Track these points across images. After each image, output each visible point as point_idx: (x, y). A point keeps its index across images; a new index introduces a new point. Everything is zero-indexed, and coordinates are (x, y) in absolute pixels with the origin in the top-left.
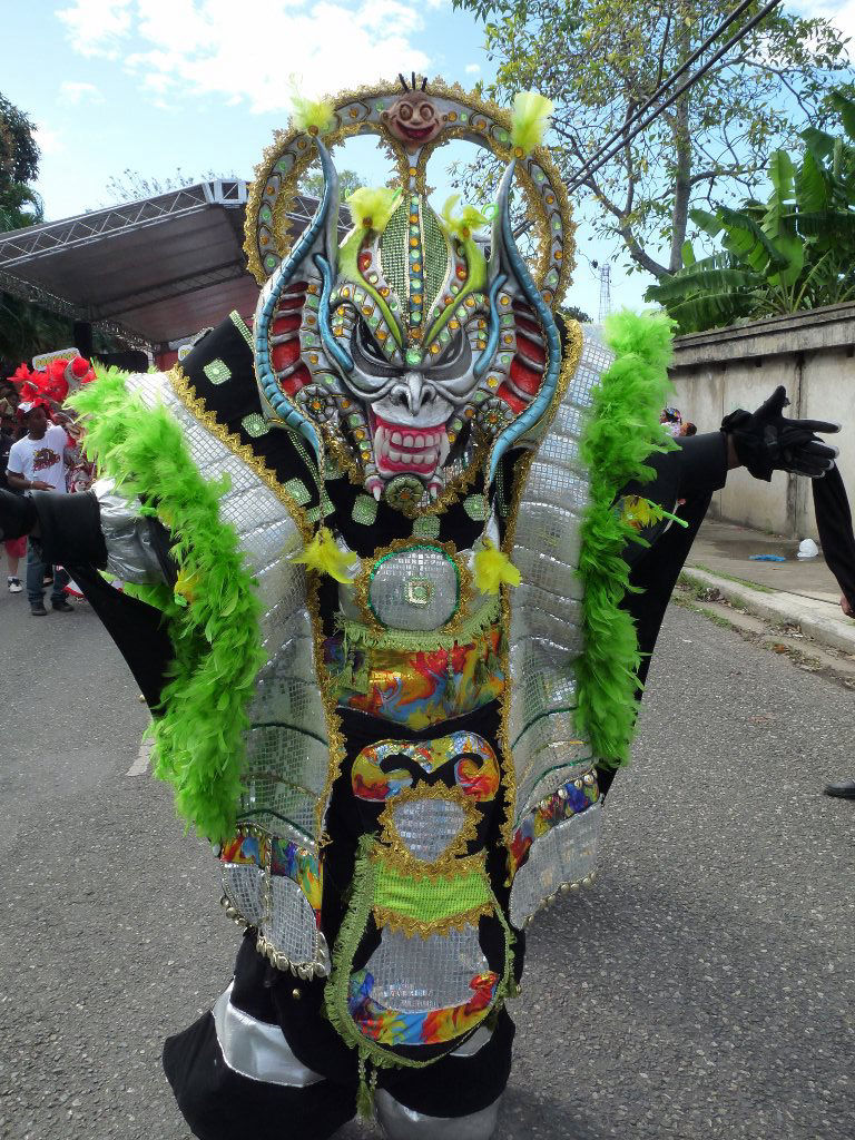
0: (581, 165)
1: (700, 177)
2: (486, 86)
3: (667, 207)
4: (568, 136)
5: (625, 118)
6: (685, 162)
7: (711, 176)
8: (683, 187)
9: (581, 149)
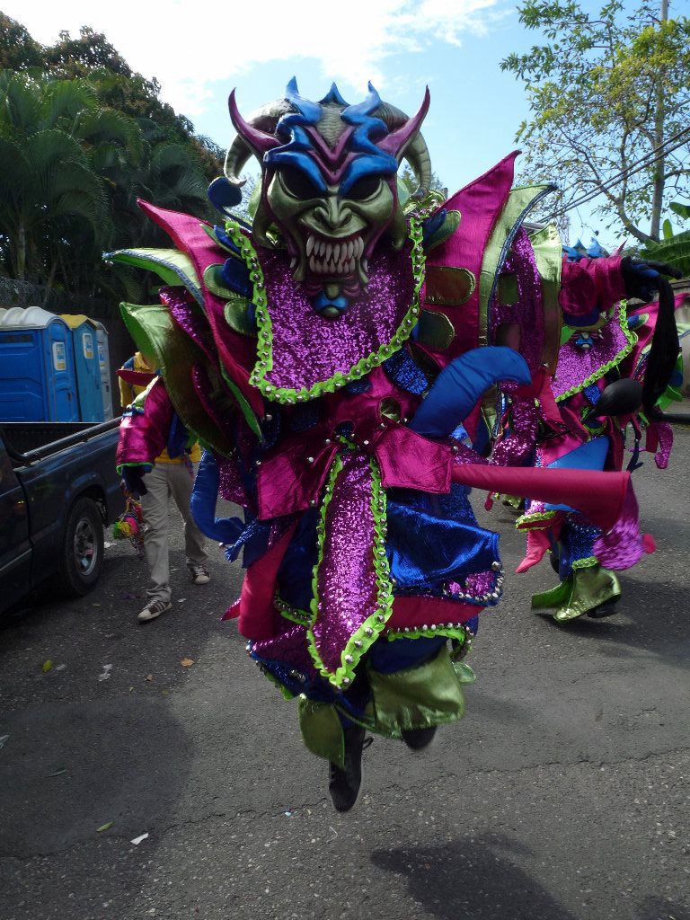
0: (591, 169)
1: (671, 174)
2: (528, 123)
3: (646, 193)
4: (582, 152)
5: (620, 140)
6: (660, 168)
7: (678, 173)
8: (659, 182)
9: (591, 160)
